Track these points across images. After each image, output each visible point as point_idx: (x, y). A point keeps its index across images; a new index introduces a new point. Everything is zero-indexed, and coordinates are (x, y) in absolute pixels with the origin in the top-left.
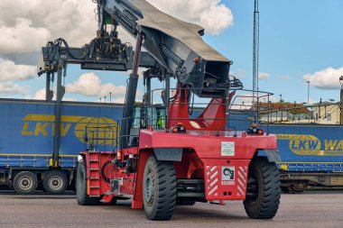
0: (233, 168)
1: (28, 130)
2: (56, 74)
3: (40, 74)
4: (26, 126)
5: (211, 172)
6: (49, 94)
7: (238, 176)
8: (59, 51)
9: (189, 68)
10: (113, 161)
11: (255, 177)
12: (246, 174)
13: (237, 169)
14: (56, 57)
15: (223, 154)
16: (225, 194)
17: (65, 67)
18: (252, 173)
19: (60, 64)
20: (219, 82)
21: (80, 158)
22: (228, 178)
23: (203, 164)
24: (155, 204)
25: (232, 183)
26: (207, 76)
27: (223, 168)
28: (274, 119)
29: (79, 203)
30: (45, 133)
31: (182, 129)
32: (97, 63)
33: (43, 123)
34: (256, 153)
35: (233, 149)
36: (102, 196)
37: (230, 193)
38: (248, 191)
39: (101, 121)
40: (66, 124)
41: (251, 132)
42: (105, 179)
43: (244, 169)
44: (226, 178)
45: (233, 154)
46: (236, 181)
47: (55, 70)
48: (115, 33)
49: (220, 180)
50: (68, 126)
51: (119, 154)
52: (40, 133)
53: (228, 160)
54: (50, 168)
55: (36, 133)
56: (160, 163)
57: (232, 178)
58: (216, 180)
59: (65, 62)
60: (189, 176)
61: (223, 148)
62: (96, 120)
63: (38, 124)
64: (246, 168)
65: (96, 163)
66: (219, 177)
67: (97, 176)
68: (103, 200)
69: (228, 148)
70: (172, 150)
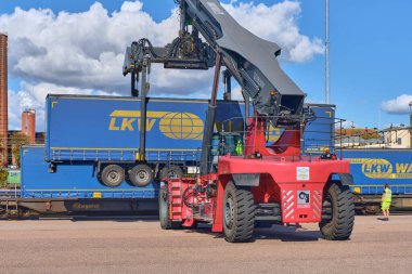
0: (308, 192)
1: (115, 125)
2: (140, 74)
3: (125, 74)
4: (113, 121)
5: (288, 196)
7: (313, 200)
8: (143, 50)
10: (194, 187)
11: (329, 200)
12: (321, 197)
13: (312, 193)
14: (140, 57)
15: (298, 179)
16: (301, 216)
17: (149, 66)
18: (326, 196)
19: (145, 63)
20: (293, 113)
22: (304, 201)
23: (279, 189)
24: (235, 227)
25: (308, 206)
26: (281, 109)
27: (299, 192)
28: (346, 144)
29: (163, 227)
30: (131, 128)
31: (259, 155)
32: (180, 62)
33: (129, 118)
34: (330, 177)
35: (308, 173)
36: (184, 220)
37: (306, 216)
38: (323, 214)
39: (184, 116)
40: (150, 119)
42: (186, 204)
43: (318, 193)
44: (302, 202)
45: (308, 179)
46: (312, 207)
47: (139, 70)
49: (296, 204)
50: (153, 121)
51: (199, 180)
52: (127, 128)
53: (304, 184)
54: (137, 161)
55: (123, 129)
56: (238, 188)
57: (307, 201)
58: (292, 204)
59: (150, 61)
60: (266, 200)
61: (298, 173)
62: (179, 115)
63: (125, 120)
64: (321, 191)
65: (178, 188)
66: (295, 200)
67: (179, 201)
68: (186, 224)
69: (303, 173)
70: (249, 175)
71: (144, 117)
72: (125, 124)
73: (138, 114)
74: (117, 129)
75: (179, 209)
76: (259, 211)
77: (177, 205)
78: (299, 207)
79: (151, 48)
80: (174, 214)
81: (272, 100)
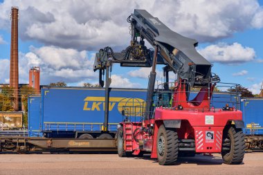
0: (213, 132)
2: (105, 70)
3: (95, 70)
4: (86, 104)
5: (199, 134)
6: (101, 83)
7: (216, 137)
8: (108, 55)
9: (186, 69)
10: (141, 128)
11: (229, 138)
12: (221, 136)
13: (216, 133)
14: (106, 58)
15: (207, 123)
16: (208, 148)
17: (111, 65)
18: (225, 135)
19: (108, 64)
20: (204, 78)
21: (119, 126)
22: (210, 138)
23: (194, 130)
24: (165, 154)
25: (212, 141)
26: (197, 74)
27: (207, 132)
29: (120, 156)
30: (98, 109)
31: (181, 107)
32: (131, 63)
33: (97, 102)
34: (229, 122)
35: (213, 120)
36: (133, 151)
37: (211, 148)
38: (223, 146)
39: (135, 100)
40: (112, 103)
41: (225, 109)
42: (136, 140)
43: (220, 134)
45: (213, 123)
46: (215, 140)
47: (105, 67)
48: (142, 43)
49: (204, 140)
50: (114, 104)
51: (144, 124)
52: (95, 109)
53: (210, 127)
54: (102, 131)
55: (93, 109)
56: (167, 129)
57: (212, 138)
58: (202, 140)
59: (111, 62)
60: (186, 137)
61: (206, 120)
62: (131, 100)
63: (94, 103)
64: (222, 132)
65: (130, 129)
66: (204, 137)
67: (130, 138)
68: (134, 154)
69: (209, 120)
70: (174, 121)
71: (108, 102)
72: (95, 106)
73: (103, 99)
74: (89, 109)
75: (131, 144)
76: (181, 144)
77: (129, 141)
78: (207, 142)
79: (112, 53)
80: (127, 147)
81: (191, 69)
